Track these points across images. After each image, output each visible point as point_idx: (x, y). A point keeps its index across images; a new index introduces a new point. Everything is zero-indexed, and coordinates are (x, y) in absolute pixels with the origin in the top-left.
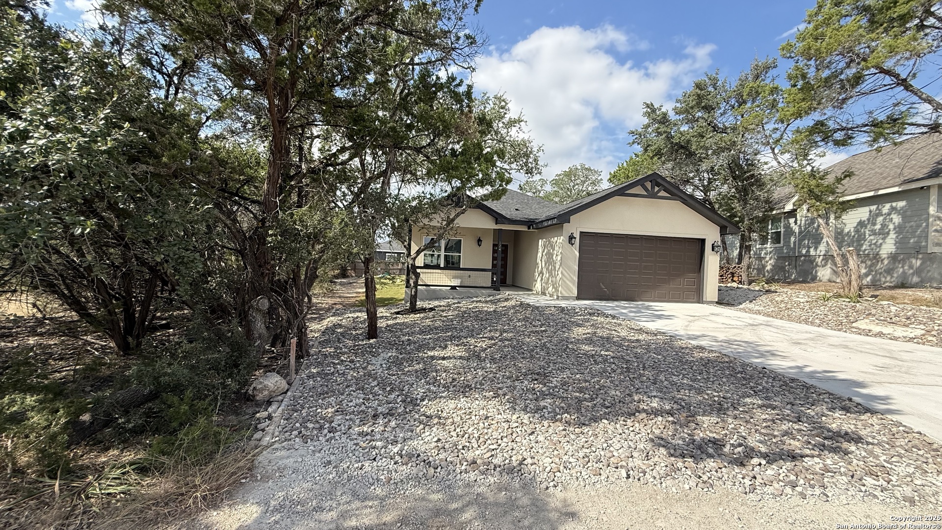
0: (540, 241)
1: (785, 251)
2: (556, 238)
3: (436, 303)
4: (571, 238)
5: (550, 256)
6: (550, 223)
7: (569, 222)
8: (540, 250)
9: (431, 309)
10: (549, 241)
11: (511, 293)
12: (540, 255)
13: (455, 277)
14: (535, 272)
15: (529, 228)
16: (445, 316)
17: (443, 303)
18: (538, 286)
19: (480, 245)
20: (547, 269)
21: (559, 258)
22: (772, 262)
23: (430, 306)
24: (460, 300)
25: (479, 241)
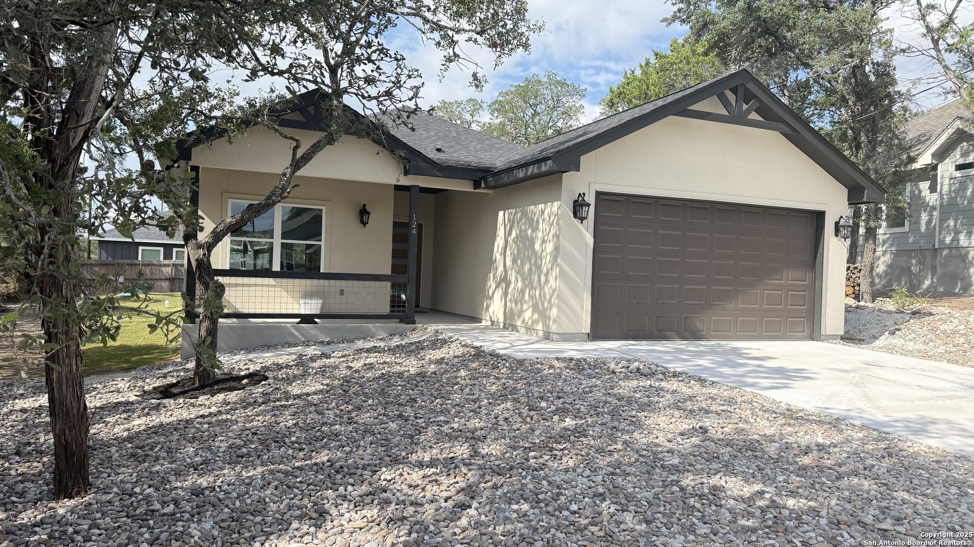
0: (501, 213)
1: (911, 240)
2: (542, 206)
3: (267, 358)
4: (578, 207)
5: (525, 244)
6: (531, 170)
7: (578, 169)
8: (501, 232)
9: (256, 378)
10: (524, 214)
11: (441, 327)
12: (499, 242)
13: (308, 295)
14: (486, 279)
15: (477, 185)
16: (299, 396)
17: (286, 356)
18: (496, 309)
19: (364, 224)
20: (520, 272)
21: (550, 247)
22: (887, 258)
23: (252, 368)
24: (326, 349)
25: (363, 214)
